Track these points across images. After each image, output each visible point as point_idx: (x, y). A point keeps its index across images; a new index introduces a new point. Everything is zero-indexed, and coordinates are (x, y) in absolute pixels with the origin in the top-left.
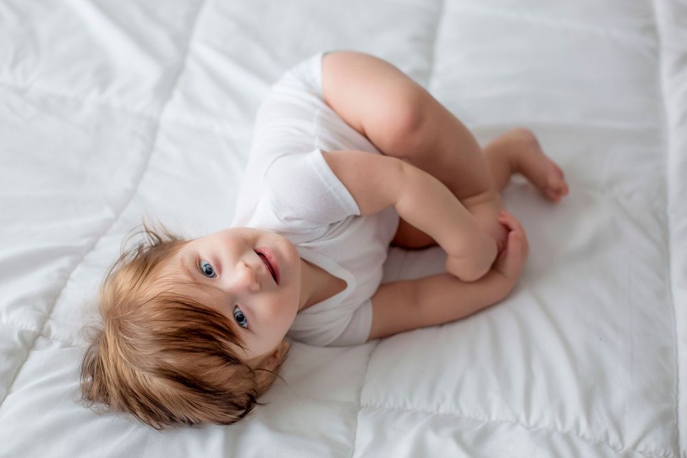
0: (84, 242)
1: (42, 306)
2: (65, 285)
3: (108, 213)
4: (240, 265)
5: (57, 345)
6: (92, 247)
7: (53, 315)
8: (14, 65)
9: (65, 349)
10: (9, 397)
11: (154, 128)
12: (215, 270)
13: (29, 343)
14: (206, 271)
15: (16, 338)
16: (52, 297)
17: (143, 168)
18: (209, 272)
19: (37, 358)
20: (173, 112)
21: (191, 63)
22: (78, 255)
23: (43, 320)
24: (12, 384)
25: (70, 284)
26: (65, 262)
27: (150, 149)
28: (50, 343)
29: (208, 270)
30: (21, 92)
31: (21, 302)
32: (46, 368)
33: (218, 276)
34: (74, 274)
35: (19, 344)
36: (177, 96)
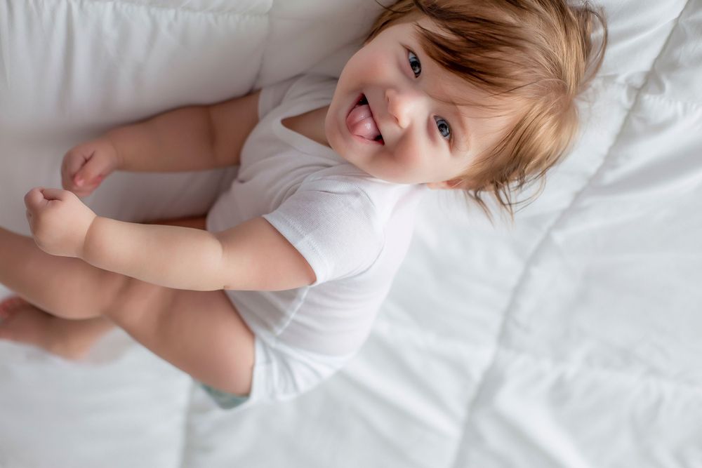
0: (587, 201)
1: (637, 125)
2: (611, 149)
3: (559, 237)
4: (405, 123)
5: (621, 79)
6: (578, 196)
7: (625, 114)
8: (659, 402)
9: (612, 73)
10: (676, 15)
11: (504, 338)
12: (436, 127)
13: (652, 80)
14: (446, 127)
15: (668, 86)
16: (625, 136)
17: (518, 291)
18: (443, 126)
19: (644, 62)
20: (481, 356)
21: (461, 411)
22: (594, 186)
23: (636, 107)
24: (672, 31)
25: (604, 150)
26: (610, 177)
27: (509, 313)
28: (627, 80)
29: (444, 129)
30: (653, 371)
31: (660, 128)
32: (634, 51)
33: (432, 116)
34: (599, 163)
35: (664, 78)
36: (477, 374)
